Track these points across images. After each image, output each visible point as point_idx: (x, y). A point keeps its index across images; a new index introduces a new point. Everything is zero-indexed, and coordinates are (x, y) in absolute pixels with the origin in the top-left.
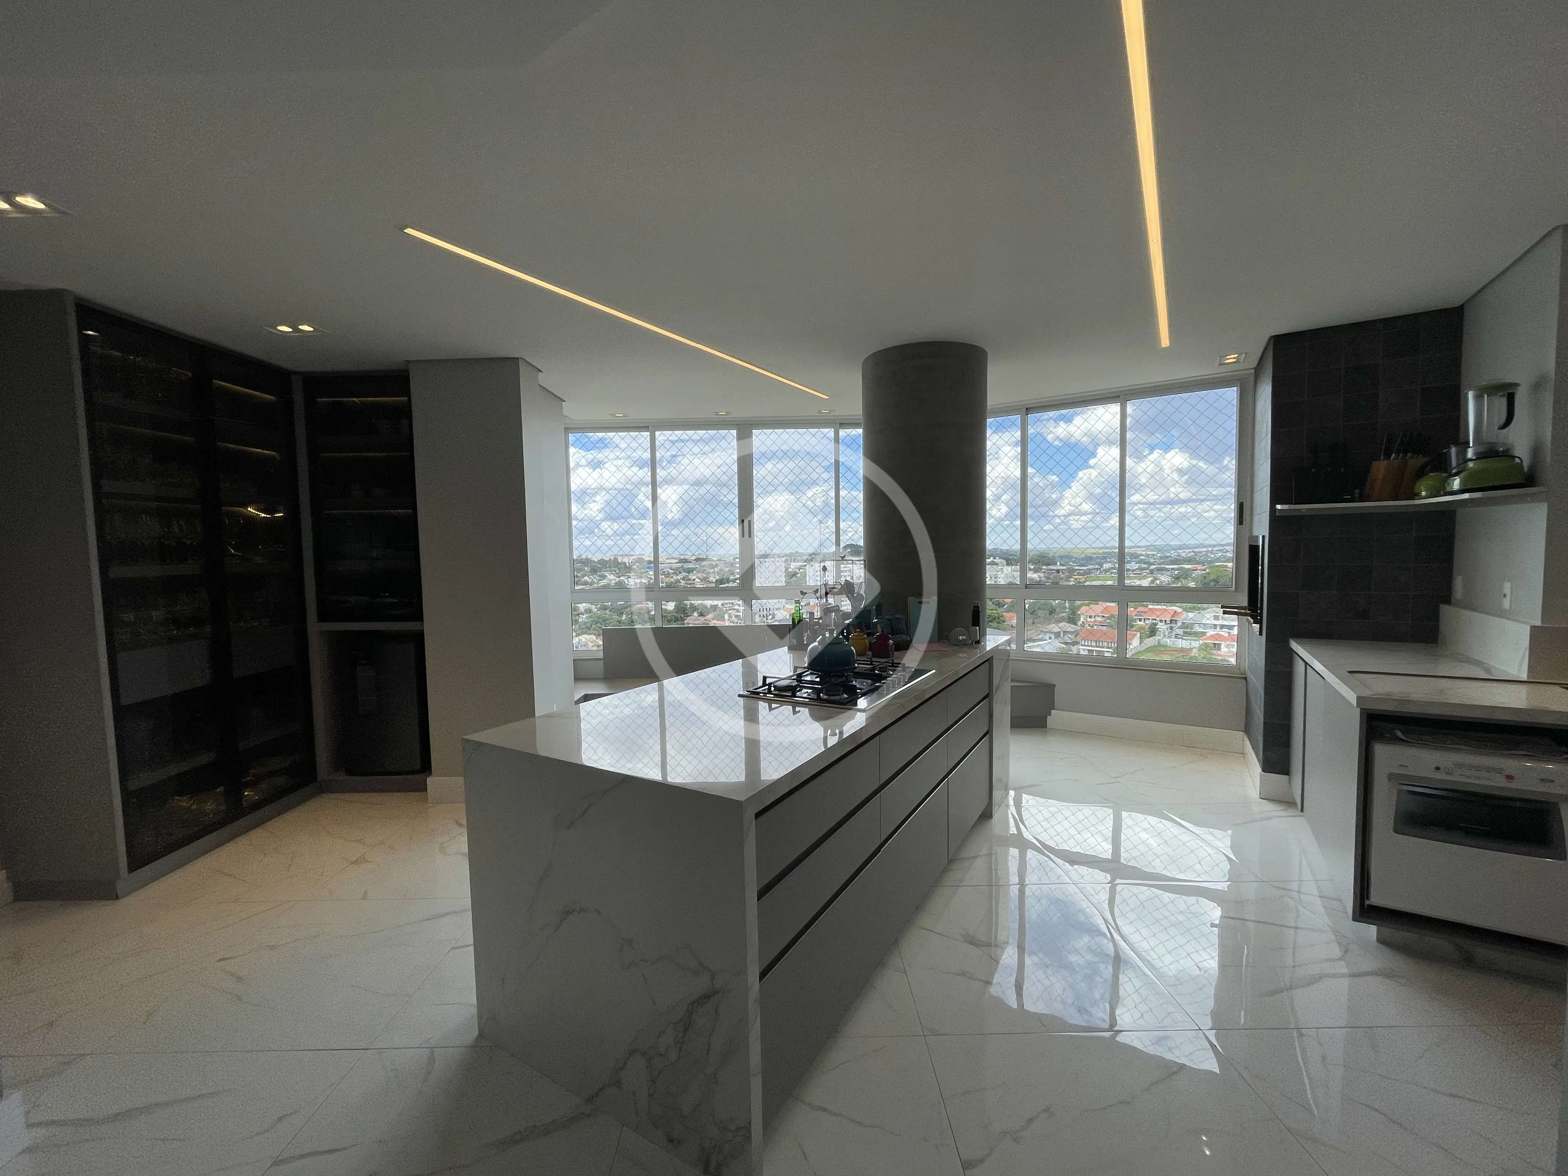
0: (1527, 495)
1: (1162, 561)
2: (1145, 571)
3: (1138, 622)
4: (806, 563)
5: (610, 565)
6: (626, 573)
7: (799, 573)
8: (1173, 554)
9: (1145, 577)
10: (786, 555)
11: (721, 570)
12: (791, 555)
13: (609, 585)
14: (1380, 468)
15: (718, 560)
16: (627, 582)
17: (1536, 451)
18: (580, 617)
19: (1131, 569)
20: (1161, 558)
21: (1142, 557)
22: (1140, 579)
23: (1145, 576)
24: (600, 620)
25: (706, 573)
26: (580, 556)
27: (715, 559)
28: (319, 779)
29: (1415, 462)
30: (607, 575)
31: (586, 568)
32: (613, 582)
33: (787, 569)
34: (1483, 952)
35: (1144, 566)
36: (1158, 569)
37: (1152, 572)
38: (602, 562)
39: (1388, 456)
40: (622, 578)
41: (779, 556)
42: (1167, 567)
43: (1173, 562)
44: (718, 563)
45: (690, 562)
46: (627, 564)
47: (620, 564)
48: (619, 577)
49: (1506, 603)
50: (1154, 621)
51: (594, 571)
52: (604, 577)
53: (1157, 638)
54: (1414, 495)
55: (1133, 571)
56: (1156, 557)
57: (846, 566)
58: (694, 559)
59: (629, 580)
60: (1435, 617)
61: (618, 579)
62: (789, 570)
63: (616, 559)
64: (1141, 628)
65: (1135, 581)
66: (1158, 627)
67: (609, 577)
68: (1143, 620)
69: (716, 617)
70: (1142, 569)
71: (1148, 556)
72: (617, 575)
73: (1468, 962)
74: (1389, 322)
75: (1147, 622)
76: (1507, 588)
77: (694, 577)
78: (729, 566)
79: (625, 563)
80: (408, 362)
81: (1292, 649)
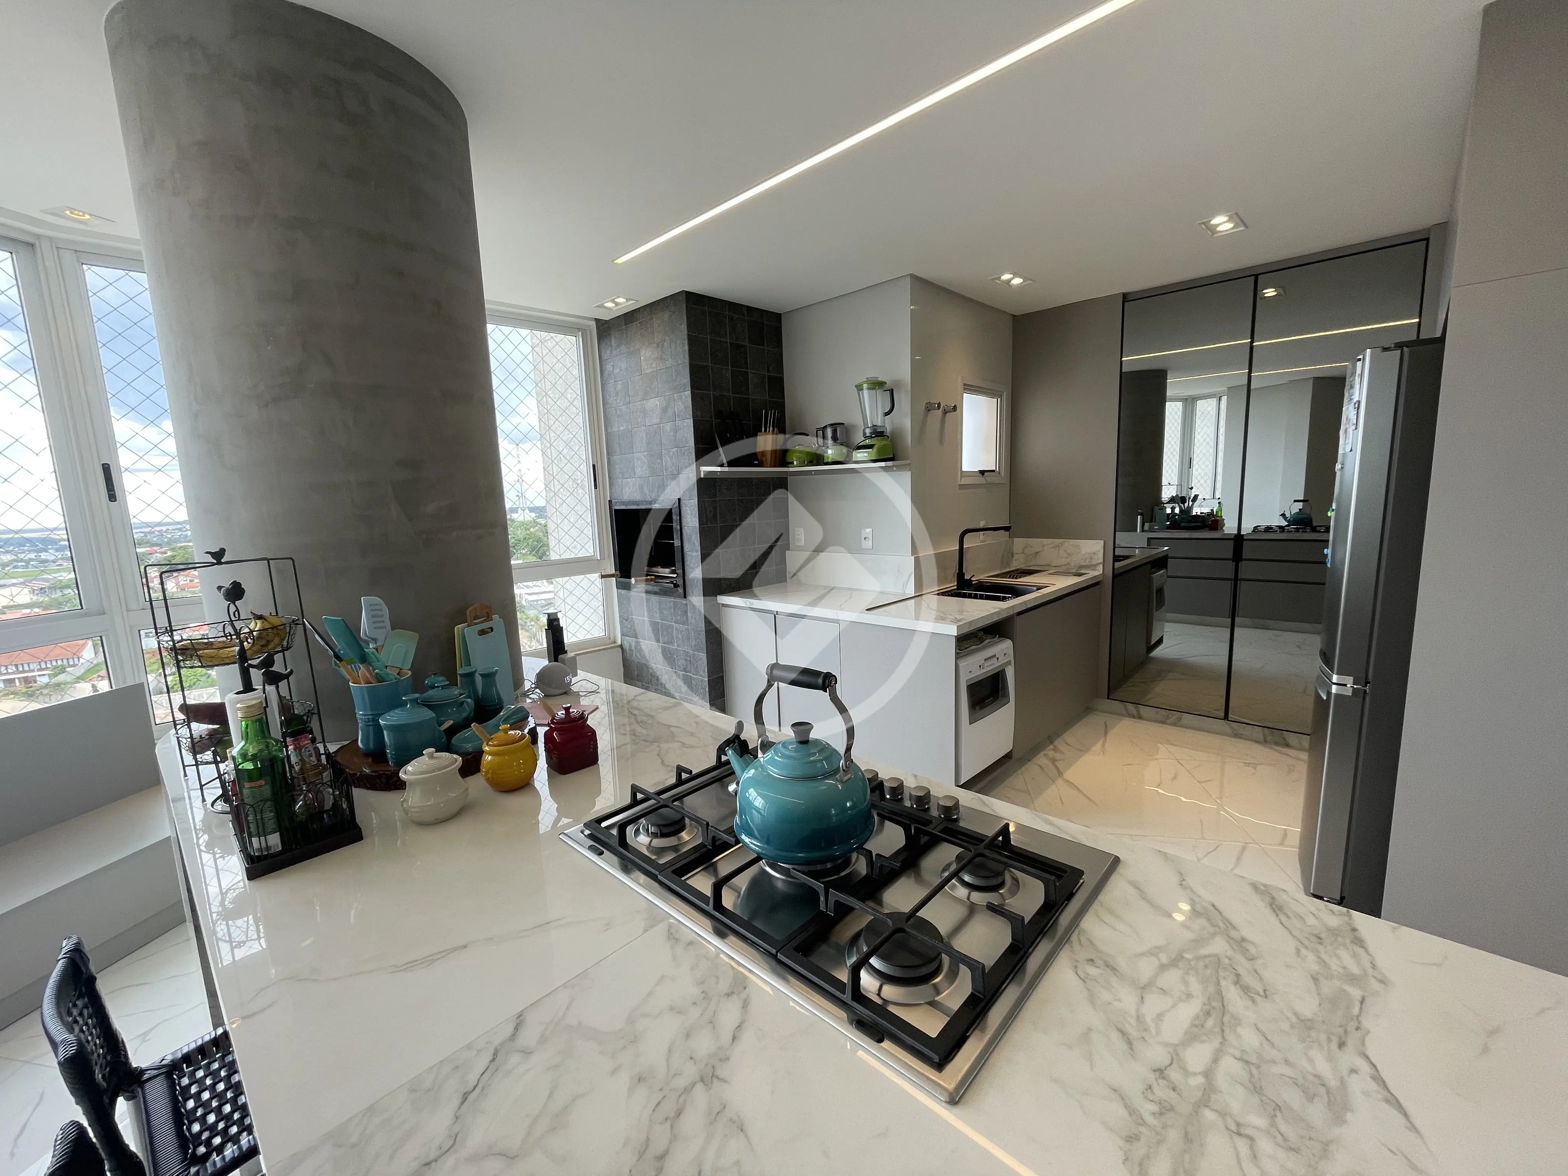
0: (896, 465)
39: (767, 430)
49: (867, 544)
54: (785, 464)
74: (750, 310)
76: (867, 532)
81: (723, 605)
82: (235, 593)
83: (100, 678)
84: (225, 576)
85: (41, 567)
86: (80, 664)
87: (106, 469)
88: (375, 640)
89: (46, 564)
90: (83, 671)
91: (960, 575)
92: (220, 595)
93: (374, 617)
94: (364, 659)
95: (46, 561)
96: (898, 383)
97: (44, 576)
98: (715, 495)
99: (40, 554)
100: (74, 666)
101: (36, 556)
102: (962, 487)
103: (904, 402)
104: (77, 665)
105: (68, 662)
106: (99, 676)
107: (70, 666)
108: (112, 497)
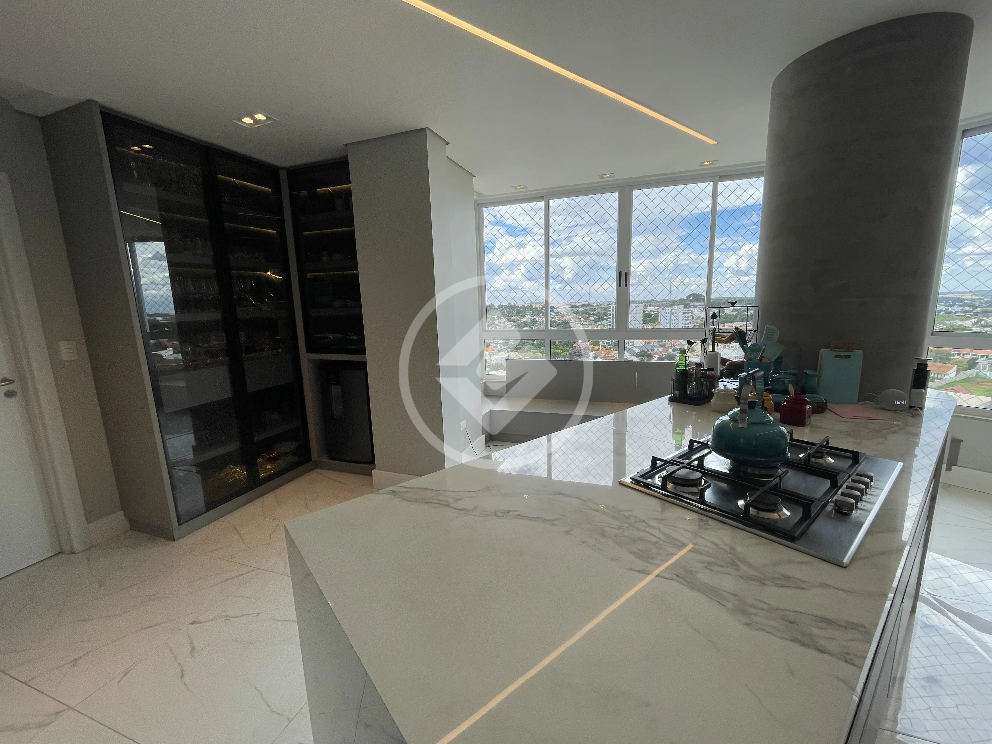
2: (968, 313)
3: (956, 357)
4: (659, 308)
5: (528, 309)
6: (537, 314)
7: (653, 315)
9: (967, 319)
10: (644, 302)
11: (598, 312)
12: (648, 302)
13: (527, 321)
15: (598, 306)
16: (537, 320)
18: (509, 341)
19: (953, 311)
20: (988, 302)
21: (966, 302)
22: (962, 320)
23: (968, 317)
24: (521, 344)
25: (588, 315)
26: (510, 304)
27: (594, 305)
28: (313, 460)
30: (526, 315)
31: (513, 311)
32: (529, 320)
33: (644, 312)
35: (967, 308)
36: (984, 312)
37: (976, 314)
38: (524, 308)
40: (535, 317)
41: (640, 303)
44: (597, 307)
45: (578, 307)
46: (538, 309)
47: (534, 308)
48: (533, 317)
50: (975, 357)
51: (518, 313)
52: (524, 317)
53: (976, 370)
55: (955, 314)
56: (982, 301)
57: (690, 309)
58: (580, 305)
59: (539, 318)
61: (532, 318)
62: (647, 312)
63: (531, 305)
64: (957, 363)
65: (957, 321)
66: (978, 361)
67: (527, 317)
68: (961, 355)
69: (594, 343)
70: (966, 312)
71: (973, 300)
72: (532, 316)
75: (966, 357)
77: (580, 317)
78: (603, 309)
79: (537, 308)
80: (346, 145)
83: (952, 390)
85: (946, 316)
86: (944, 379)
89: (949, 314)
90: (944, 384)
93: (768, 335)
95: (951, 312)
97: (945, 322)
99: (948, 308)
100: (941, 379)
101: (946, 309)
104: (942, 379)
105: (938, 376)
106: (952, 389)
107: (938, 378)
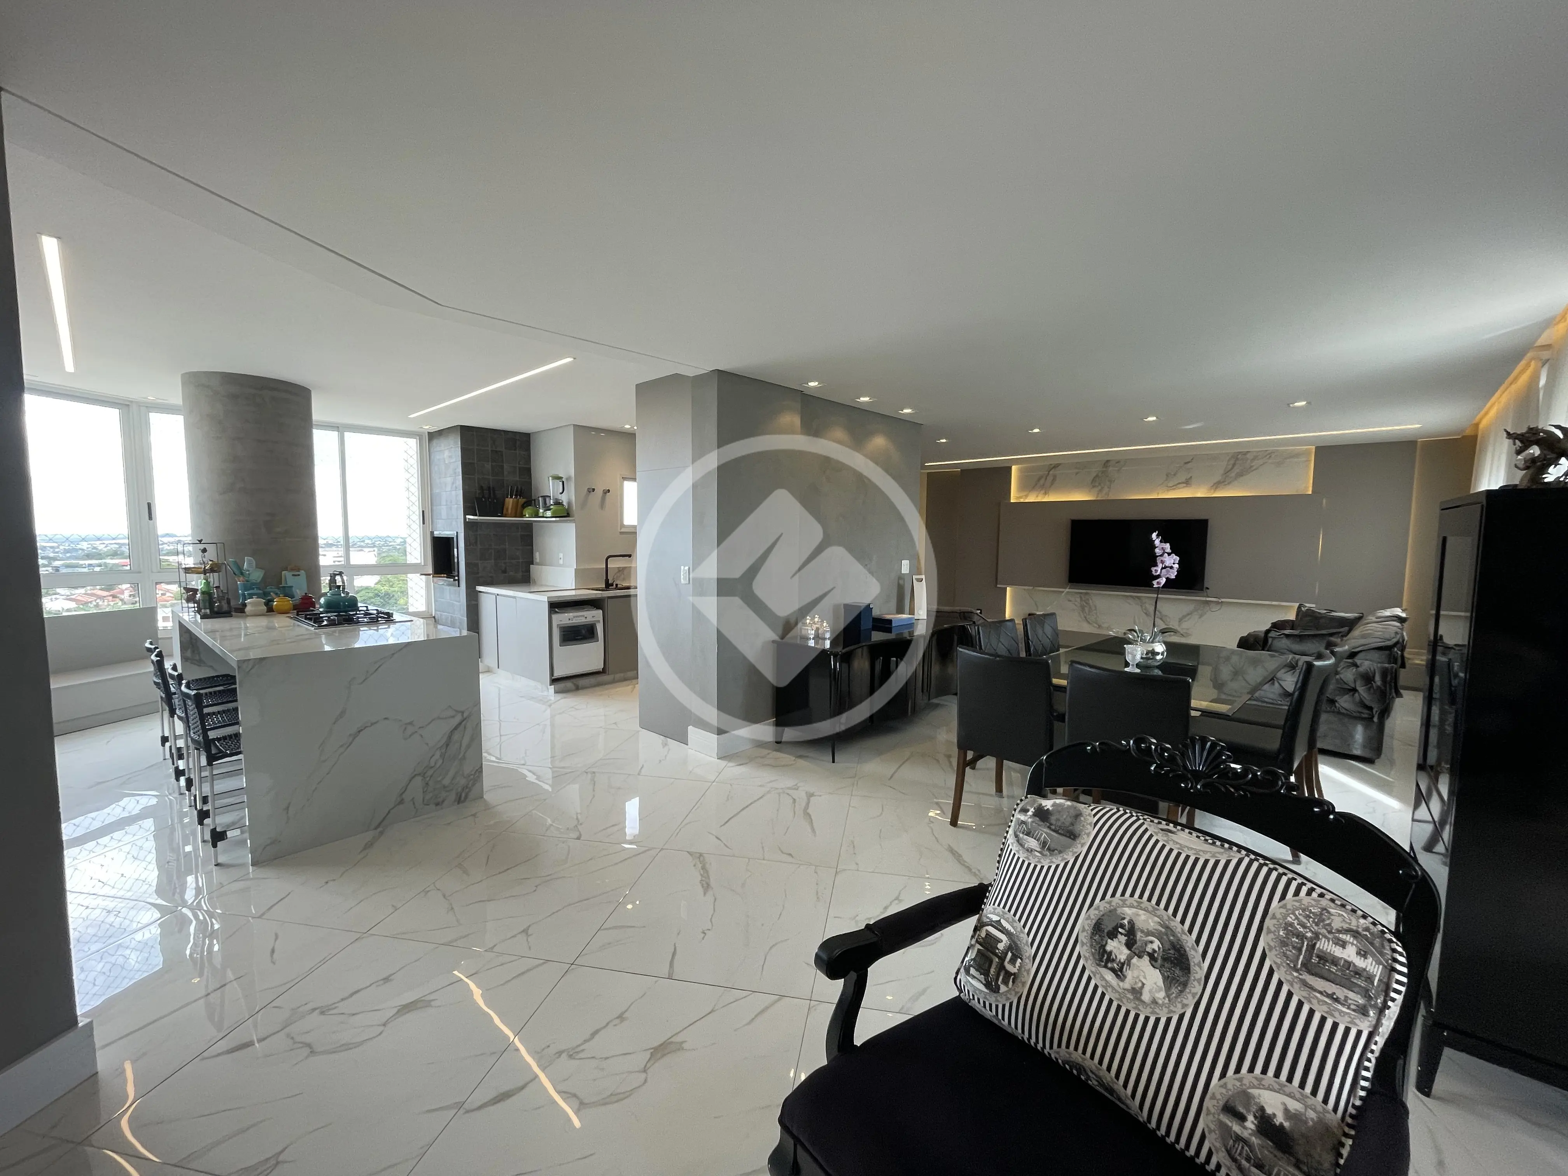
0: (567, 520)
1: (68, 555)
8: (84, 545)
14: (510, 502)
17: (569, 504)
20: (66, 551)
29: (522, 501)
34: (581, 682)
39: (511, 497)
42: (81, 562)
43: (89, 556)
49: (561, 562)
54: (522, 516)
60: (528, 571)
73: (577, 688)
74: (506, 432)
76: (561, 555)
81: (480, 592)
82: (204, 551)
84: (202, 546)
87: (149, 505)
88: (248, 571)
91: (607, 580)
92: (200, 551)
93: (249, 564)
94: (242, 574)
96: (568, 479)
98: (477, 531)
102: (621, 533)
103: (571, 488)
108: (150, 518)
